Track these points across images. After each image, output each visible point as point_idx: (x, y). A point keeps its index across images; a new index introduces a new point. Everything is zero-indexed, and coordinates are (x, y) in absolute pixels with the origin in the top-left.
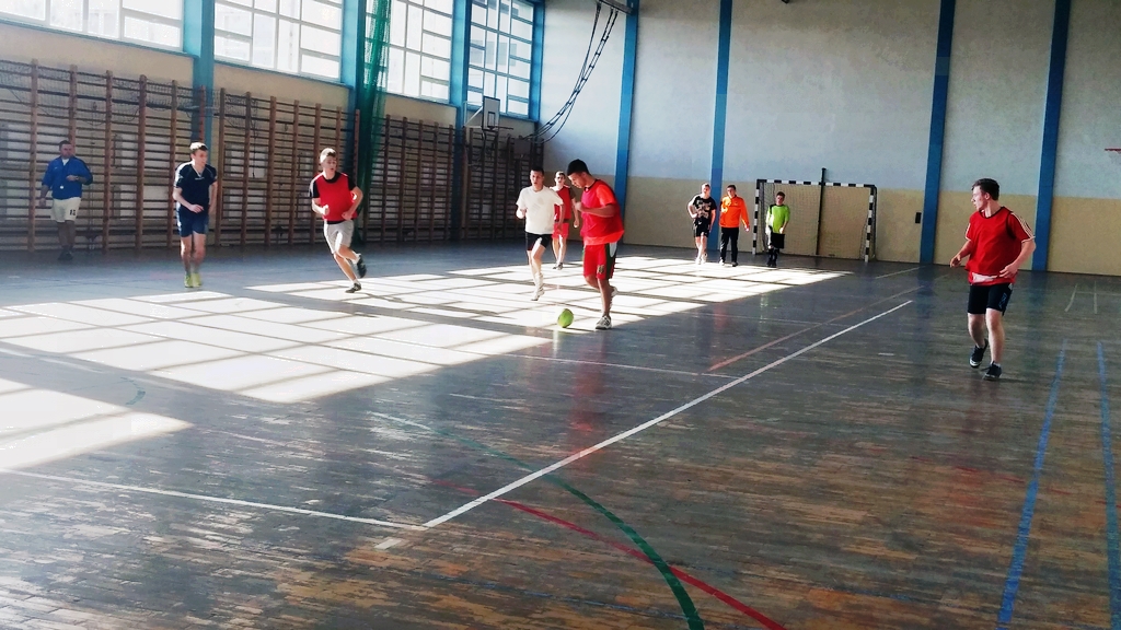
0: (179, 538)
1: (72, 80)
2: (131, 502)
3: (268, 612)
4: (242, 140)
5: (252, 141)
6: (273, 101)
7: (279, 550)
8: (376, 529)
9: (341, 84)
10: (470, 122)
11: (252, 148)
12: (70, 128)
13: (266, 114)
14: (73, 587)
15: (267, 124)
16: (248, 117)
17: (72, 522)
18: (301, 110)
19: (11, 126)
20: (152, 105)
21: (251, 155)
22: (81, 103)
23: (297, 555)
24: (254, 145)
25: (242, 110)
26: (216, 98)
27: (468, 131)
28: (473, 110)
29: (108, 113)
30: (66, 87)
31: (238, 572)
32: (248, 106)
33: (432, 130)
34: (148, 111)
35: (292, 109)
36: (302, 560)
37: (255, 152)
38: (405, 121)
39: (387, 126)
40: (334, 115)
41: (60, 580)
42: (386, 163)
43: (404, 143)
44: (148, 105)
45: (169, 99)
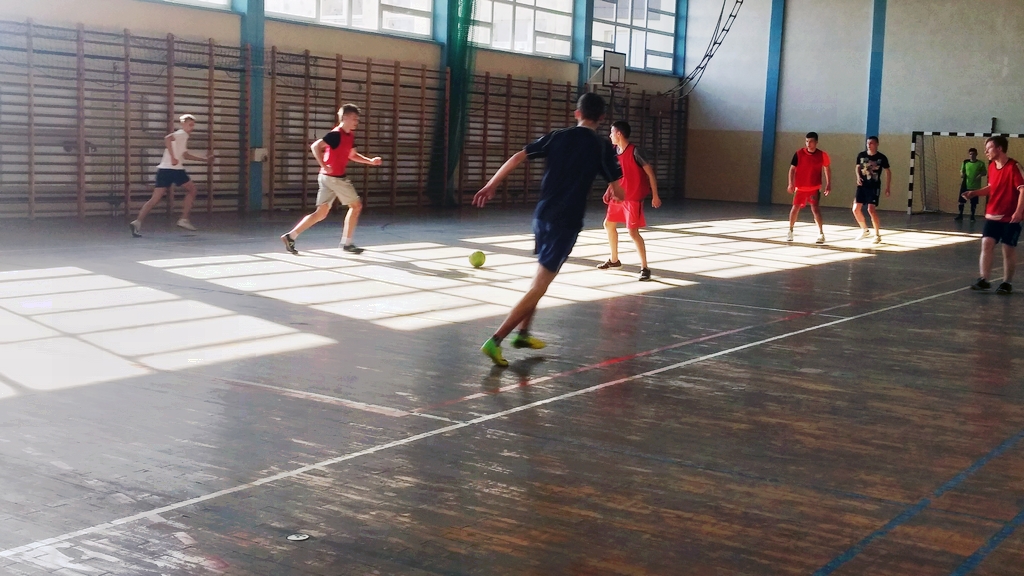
1: (78, 40)
4: (301, 100)
5: (312, 101)
6: (339, 59)
9: (432, 41)
10: (592, 80)
11: (312, 109)
12: (78, 89)
13: (330, 73)
15: (334, 83)
16: (307, 76)
18: (374, 69)
20: (184, 65)
21: (311, 116)
24: (316, 105)
25: (301, 69)
26: (268, 59)
28: (596, 65)
29: (127, 74)
30: (70, 46)
32: (307, 65)
33: (546, 87)
34: (177, 71)
35: (365, 68)
37: (316, 112)
38: (509, 78)
39: (486, 84)
40: (419, 73)
42: (485, 123)
43: (508, 101)
44: (178, 65)
45: (206, 58)
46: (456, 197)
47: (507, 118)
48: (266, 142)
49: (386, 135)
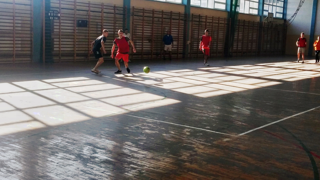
0: (171, 135)
1: (153, 13)
2: (160, 125)
3: (191, 155)
4: (198, 28)
5: (200, 28)
6: (206, 17)
7: (196, 140)
8: (223, 136)
9: (226, 11)
10: (264, 20)
11: (200, 30)
12: (152, 26)
13: (204, 20)
14: (143, 145)
15: (205, 23)
16: (199, 21)
17: (145, 129)
18: (214, 19)
19: (138, 26)
20: (174, 19)
21: (200, 32)
22: (156, 19)
23: (201, 141)
24: (201, 29)
25: (198, 20)
26: (191, 17)
27: (263, 23)
28: (265, 17)
29: (162, 22)
30: (151, 15)
31: (185, 144)
32: (199, 18)
33: (252, 23)
34: (173, 21)
35: (211, 19)
36: (202, 143)
37: (201, 31)
38: (244, 21)
39: (239, 23)
40: (223, 20)
41: (140, 143)
42: (238, 33)
43: (244, 27)
44: (172, 19)
45: (178, 17)
46: (231, 54)
47: (243, 32)
48: (190, 39)
49: (216, 37)
